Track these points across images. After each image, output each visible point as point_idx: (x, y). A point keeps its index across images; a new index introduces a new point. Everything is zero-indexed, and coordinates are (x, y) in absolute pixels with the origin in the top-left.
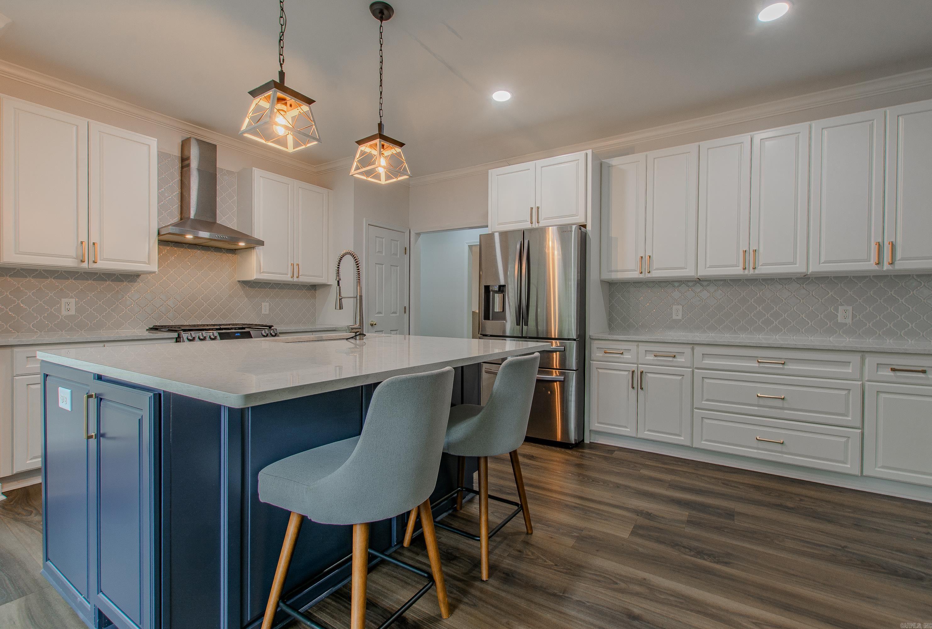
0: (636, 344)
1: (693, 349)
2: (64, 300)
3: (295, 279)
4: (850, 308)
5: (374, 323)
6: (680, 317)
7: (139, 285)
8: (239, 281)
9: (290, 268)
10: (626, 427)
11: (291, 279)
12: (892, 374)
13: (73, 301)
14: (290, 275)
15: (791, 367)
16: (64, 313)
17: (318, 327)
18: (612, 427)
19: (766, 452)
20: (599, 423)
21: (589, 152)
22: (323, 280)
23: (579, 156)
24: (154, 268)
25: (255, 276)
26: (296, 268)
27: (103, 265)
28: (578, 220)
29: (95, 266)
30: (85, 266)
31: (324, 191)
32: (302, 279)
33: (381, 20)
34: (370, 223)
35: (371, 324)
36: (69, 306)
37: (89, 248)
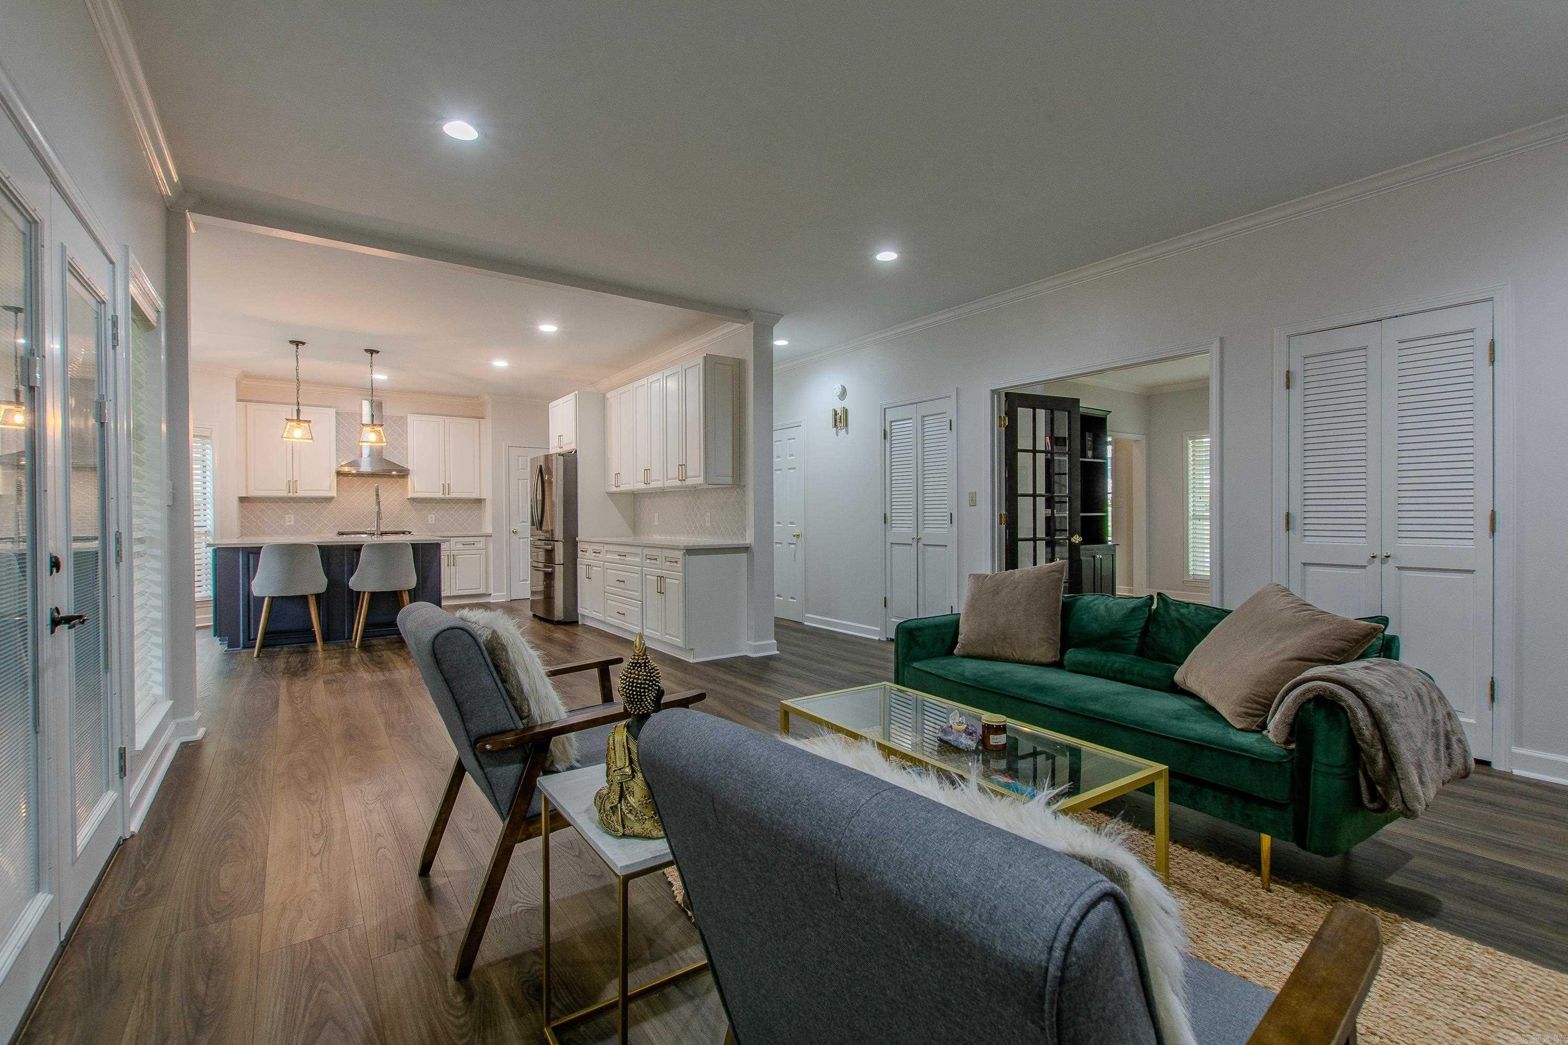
0: (590, 544)
2: (287, 516)
3: (447, 496)
4: (708, 514)
7: (331, 506)
8: (408, 499)
9: (440, 486)
10: (589, 610)
11: (442, 496)
13: (292, 516)
14: (441, 493)
15: (627, 558)
16: (288, 524)
18: (585, 610)
20: (582, 607)
21: (577, 392)
22: (475, 495)
23: (572, 396)
24: (334, 493)
25: (410, 495)
26: (446, 487)
27: (300, 494)
28: (572, 447)
29: (297, 494)
30: (291, 495)
31: (475, 421)
32: (454, 495)
33: (372, 354)
34: (510, 445)
35: (513, 531)
36: (290, 519)
37: (293, 484)
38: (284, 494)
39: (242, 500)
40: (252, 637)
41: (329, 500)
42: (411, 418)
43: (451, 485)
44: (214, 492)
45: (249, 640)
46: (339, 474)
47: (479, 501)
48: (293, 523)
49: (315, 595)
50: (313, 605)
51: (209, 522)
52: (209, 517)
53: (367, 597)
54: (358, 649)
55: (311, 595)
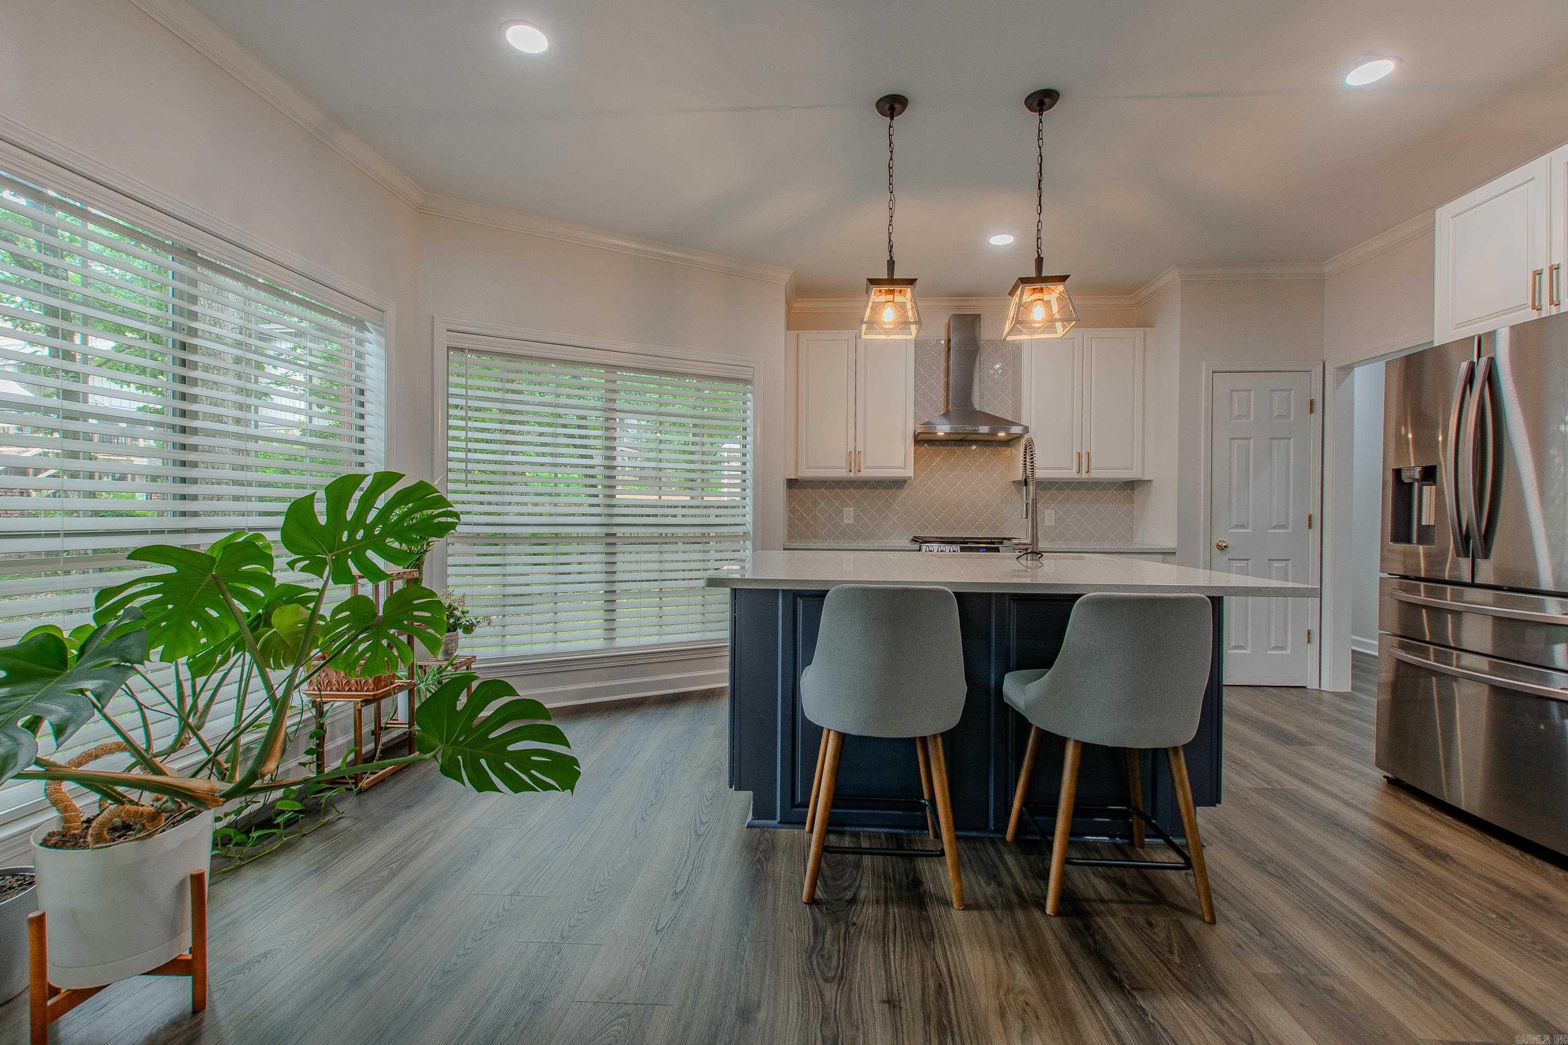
2: (846, 509)
3: (1084, 476)
5: (1224, 544)
7: (904, 493)
8: (1014, 482)
9: (1075, 457)
11: (1077, 476)
13: (852, 509)
14: (1075, 469)
16: (846, 521)
17: (1137, 546)
22: (1133, 474)
24: (909, 473)
25: (1020, 474)
26: (1084, 459)
27: (866, 473)
29: (859, 475)
30: (852, 475)
31: (1138, 332)
32: (1095, 474)
33: (1041, 112)
34: (1216, 369)
35: (1218, 546)
36: (849, 515)
37: (854, 457)
38: (841, 473)
39: (792, 484)
40: (799, 799)
41: (898, 484)
43: (1092, 456)
44: (754, 472)
45: (794, 805)
46: (919, 441)
47: (1130, 485)
49: (942, 734)
50: (939, 764)
51: (749, 519)
52: (749, 509)
53: (1074, 754)
54: (1057, 922)
55: (935, 736)
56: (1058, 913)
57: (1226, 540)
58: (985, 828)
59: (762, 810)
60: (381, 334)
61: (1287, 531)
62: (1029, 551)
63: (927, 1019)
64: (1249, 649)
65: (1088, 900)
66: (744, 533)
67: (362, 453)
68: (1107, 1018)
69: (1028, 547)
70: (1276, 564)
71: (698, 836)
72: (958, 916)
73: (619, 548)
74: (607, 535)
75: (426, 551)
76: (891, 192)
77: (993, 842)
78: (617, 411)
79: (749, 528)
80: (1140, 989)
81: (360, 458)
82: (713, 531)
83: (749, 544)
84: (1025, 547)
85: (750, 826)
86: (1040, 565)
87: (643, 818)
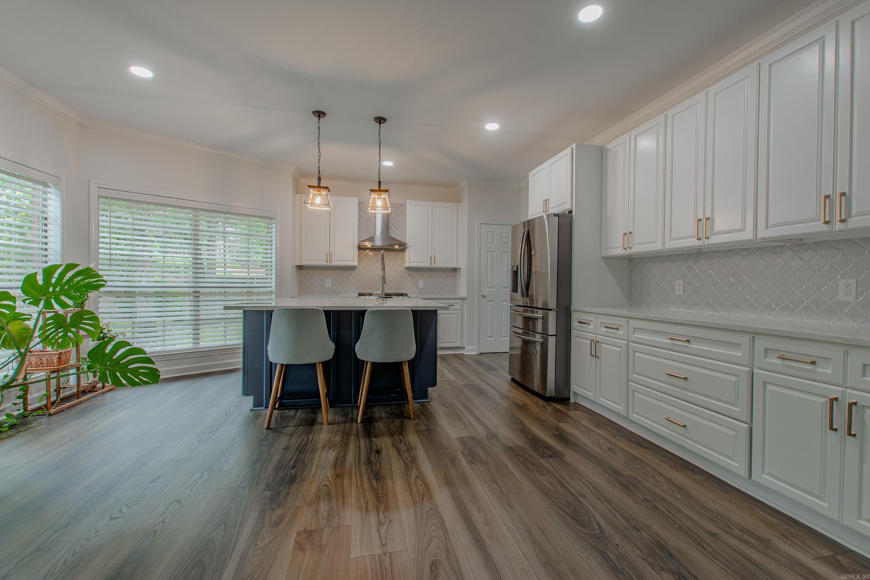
0: (595, 315)
1: (628, 322)
2: (327, 280)
3: (433, 266)
4: (853, 282)
6: (681, 293)
7: (355, 273)
8: (405, 268)
9: (429, 258)
10: (589, 391)
11: (430, 266)
12: (779, 361)
13: (330, 280)
14: (429, 263)
15: (694, 346)
16: (327, 286)
17: (456, 296)
18: (582, 390)
19: (674, 434)
20: (576, 385)
21: (574, 146)
22: (453, 265)
23: (568, 151)
24: (356, 263)
25: (407, 265)
26: (432, 259)
27: (335, 263)
28: (567, 207)
29: (332, 264)
30: (328, 264)
31: (454, 205)
32: (438, 265)
33: (380, 124)
34: (482, 223)
35: (483, 296)
36: (329, 283)
37: (329, 256)
38: (323, 263)
39: (300, 268)
41: (353, 268)
42: (409, 203)
43: (436, 257)
44: (276, 262)
46: (359, 247)
47: (455, 270)
48: (330, 286)
49: (322, 363)
50: (320, 374)
51: (273, 284)
52: (274, 280)
53: (370, 367)
54: (360, 426)
55: (319, 363)
56: (361, 422)
57: (486, 294)
58: (350, 403)
59: (258, 404)
60: (57, 189)
61: (508, 289)
62: (381, 297)
63: (297, 450)
64: (494, 338)
65: (375, 419)
66: (271, 291)
67: (46, 250)
68: (359, 443)
69: (380, 295)
70: (504, 303)
71: (226, 415)
72: (325, 427)
73: (202, 298)
74: (194, 292)
75: (86, 300)
76: (319, 150)
77: (352, 407)
78: (199, 230)
79: (273, 289)
80: (375, 436)
81: (45, 253)
82: (256, 290)
83: (273, 296)
84: (379, 295)
85: (251, 410)
86: (385, 302)
87: (202, 412)
